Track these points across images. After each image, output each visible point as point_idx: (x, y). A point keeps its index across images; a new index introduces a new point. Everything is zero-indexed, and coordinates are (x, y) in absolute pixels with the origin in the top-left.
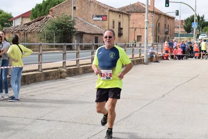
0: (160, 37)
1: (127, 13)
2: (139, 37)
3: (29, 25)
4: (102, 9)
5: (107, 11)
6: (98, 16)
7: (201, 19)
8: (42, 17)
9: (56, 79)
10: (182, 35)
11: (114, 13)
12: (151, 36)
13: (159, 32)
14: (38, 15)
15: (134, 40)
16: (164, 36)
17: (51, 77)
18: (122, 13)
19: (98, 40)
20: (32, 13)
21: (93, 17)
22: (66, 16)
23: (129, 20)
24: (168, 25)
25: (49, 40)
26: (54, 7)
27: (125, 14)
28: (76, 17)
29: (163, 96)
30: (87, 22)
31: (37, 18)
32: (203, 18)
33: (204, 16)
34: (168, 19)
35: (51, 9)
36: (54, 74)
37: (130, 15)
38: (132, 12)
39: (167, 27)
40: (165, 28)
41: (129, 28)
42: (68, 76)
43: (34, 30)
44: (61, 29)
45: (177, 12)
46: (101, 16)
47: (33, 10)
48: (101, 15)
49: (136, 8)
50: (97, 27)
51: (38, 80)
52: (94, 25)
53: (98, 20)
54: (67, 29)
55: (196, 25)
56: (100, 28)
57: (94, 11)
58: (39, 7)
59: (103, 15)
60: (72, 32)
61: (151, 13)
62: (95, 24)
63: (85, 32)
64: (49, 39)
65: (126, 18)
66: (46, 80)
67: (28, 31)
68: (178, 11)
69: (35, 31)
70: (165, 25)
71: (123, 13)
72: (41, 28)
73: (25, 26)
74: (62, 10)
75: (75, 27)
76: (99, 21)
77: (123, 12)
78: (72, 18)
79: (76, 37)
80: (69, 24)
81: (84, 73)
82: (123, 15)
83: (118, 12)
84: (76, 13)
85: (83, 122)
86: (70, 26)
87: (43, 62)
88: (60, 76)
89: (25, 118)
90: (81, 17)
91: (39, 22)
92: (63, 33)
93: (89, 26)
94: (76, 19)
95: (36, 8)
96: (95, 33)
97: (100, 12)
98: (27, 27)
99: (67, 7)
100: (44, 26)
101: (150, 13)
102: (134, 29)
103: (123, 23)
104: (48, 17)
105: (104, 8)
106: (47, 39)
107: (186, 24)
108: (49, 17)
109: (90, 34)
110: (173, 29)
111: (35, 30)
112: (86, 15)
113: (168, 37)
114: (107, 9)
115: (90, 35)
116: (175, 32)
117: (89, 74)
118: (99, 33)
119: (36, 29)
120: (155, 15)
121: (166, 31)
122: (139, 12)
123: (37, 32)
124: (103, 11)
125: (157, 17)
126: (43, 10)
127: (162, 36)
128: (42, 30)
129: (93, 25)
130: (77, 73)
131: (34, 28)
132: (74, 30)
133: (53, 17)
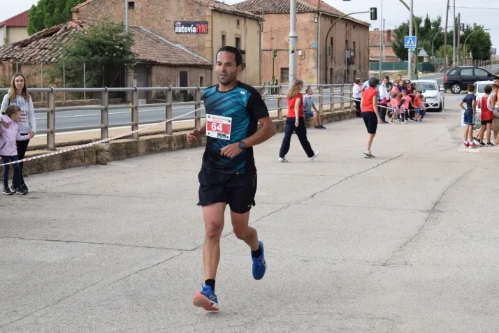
0: (335, 71)
1: (256, 16)
2: (285, 71)
3: (26, 46)
4: (197, 6)
5: (208, 13)
6: (187, 24)
7: (434, 26)
8: (55, 27)
9: (87, 166)
10: (388, 66)
11: (223, 15)
12: (314, 68)
13: (332, 59)
14: (47, 23)
15: (273, 77)
16: (345, 67)
17: (75, 161)
18: (245, 17)
19: (188, 80)
20: (31, 17)
21: (175, 26)
22: (113, 23)
23: (260, 32)
24: (354, 43)
25: (73, 81)
26: (83, 4)
27: (252, 18)
28: (135, 25)
29: (312, 196)
30: (161, 38)
31: (44, 30)
32: (437, 24)
33: (439, 20)
34: (352, 28)
35: (76, 7)
36: (83, 155)
37: (262, 20)
38: (269, 13)
39: (351, 46)
40: (347, 48)
41: (261, 51)
42: (114, 160)
43: (37, 59)
44: (101, 56)
45: (373, 11)
46: (195, 24)
47: (34, 8)
48: (195, 20)
49: (277, 3)
50: (186, 50)
51: (47, 168)
52: (177, 45)
53: (188, 32)
54: (114, 55)
55: (414, 42)
56: (193, 52)
57: (178, 11)
58: (47, 4)
59: (197, 20)
60: (126, 62)
61: (313, 15)
62: (180, 43)
63: (156, 62)
64: (73, 78)
65: (252, 27)
66: (64, 168)
67: (24, 60)
68: (375, 9)
69: (39, 59)
70: (347, 41)
71: (247, 14)
72: (54, 52)
73: (16, 48)
74: (103, 10)
75: (132, 49)
76: (189, 36)
77: (246, 12)
78: (126, 29)
79: (135, 72)
80: (119, 42)
81: (150, 153)
82: (245, 20)
83: (234, 14)
84: (136, 18)
85: (137, 244)
86: (122, 48)
87: (56, 128)
88: (94, 160)
89: (21, 238)
90: (147, 26)
91: (48, 38)
92: (105, 65)
93: (167, 47)
94: (135, 32)
95: (40, 4)
96: (180, 63)
97: (192, 15)
98: (20, 51)
99: (113, 3)
100: (60, 48)
101: (310, 14)
102: (272, 52)
103: (245, 39)
104: (69, 27)
105: (201, 5)
106: (68, 78)
107: (399, 38)
108: (72, 28)
109: (169, 66)
110: (367, 51)
111: (39, 57)
112: (159, 23)
113: (355, 71)
114: (207, 6)
115: (169, 69)
116: (370, 59)
117: (159, 154)
118: (190, 63)
119: (41, 55)
120: (323, 19)
121: (349, 57)
122: (286, 13)
123: (44, 61)
124: (199, 12)
125: (328, 23)
126: (57, 10)
127: (340, 67)
128: (56, 58)
129: (174, 45)
130: (133, 153)
131: (36, 52)
132: (130, 57)
133: (81, 26)
